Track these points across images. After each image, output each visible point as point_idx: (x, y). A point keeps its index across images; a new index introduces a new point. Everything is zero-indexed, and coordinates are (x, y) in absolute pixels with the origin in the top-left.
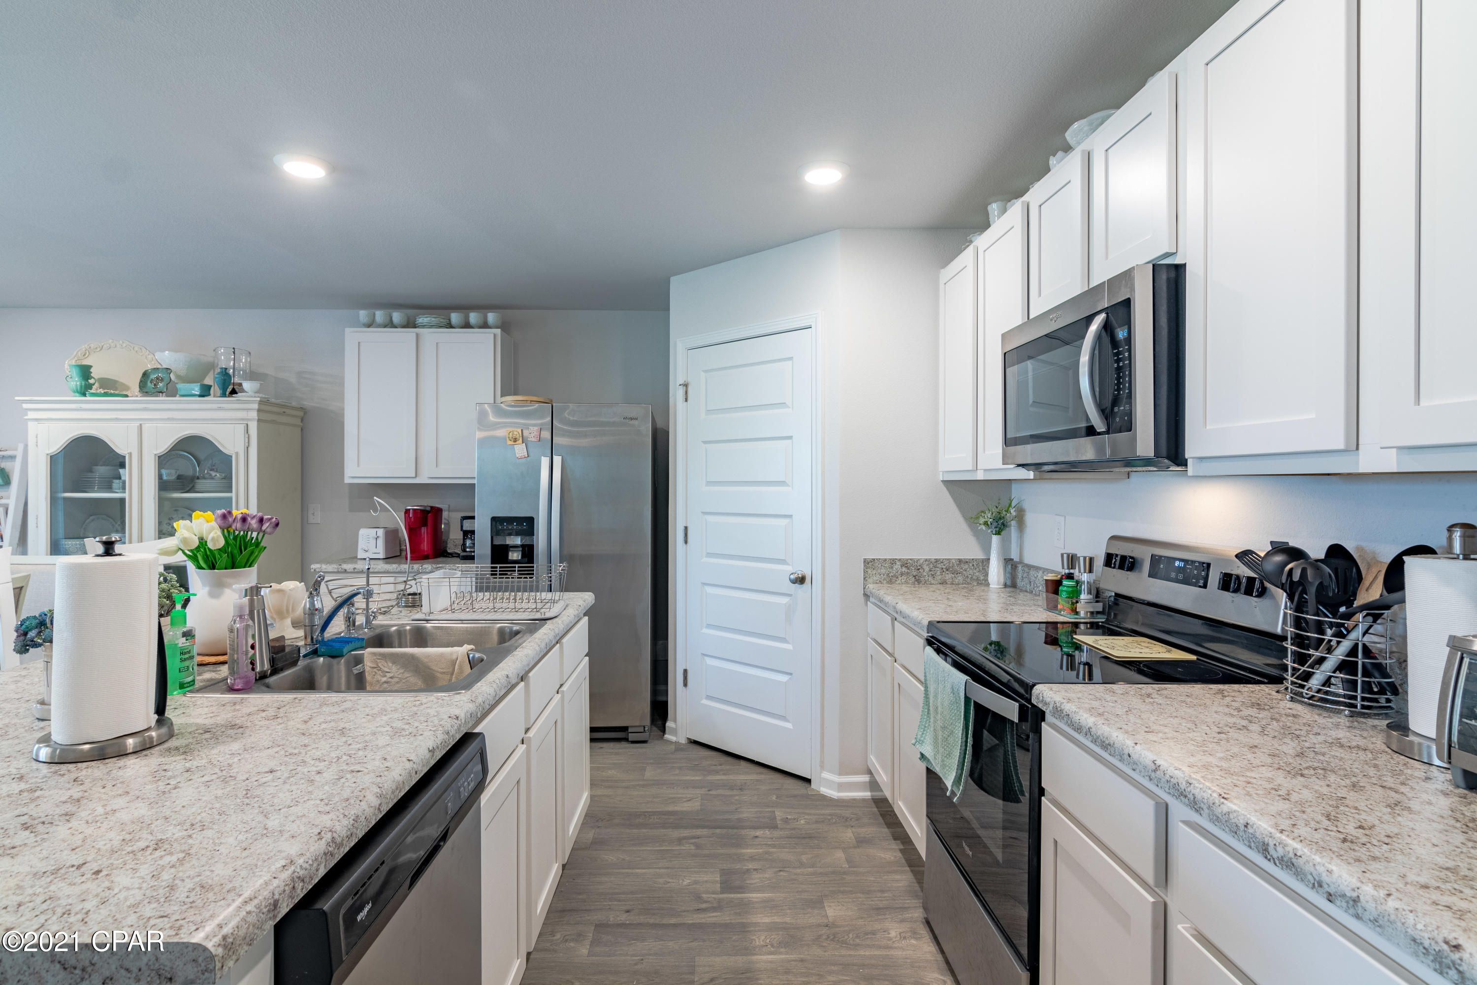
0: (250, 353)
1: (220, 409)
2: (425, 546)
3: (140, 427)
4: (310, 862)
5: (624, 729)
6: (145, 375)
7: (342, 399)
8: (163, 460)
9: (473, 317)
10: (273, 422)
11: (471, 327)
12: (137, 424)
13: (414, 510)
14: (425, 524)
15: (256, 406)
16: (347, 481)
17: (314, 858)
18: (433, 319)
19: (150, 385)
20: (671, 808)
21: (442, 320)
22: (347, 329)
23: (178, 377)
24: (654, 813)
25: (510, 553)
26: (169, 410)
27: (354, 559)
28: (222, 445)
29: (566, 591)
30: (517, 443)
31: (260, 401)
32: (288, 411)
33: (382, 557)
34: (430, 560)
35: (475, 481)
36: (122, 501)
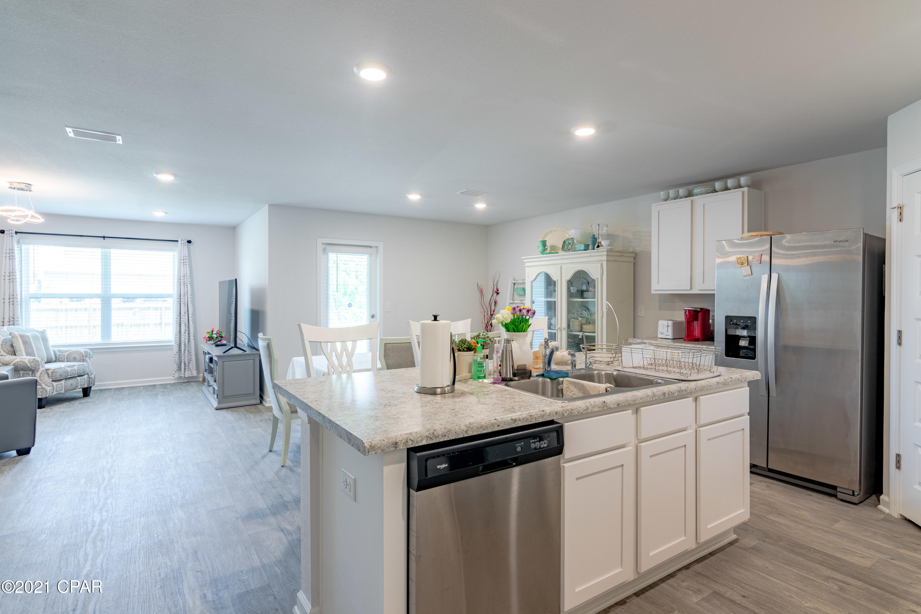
0: (607, 226)
1: (591, 256)
2: (697, 333)
3: (561, 267)
4: (418, 436)
5: (835, 488)
6: (564, 242)
7: (650, 245)
8: (570, 283)
9: (730, 182)
10: (616, 261)
11: (730, 189)
12: (560, 266)
13: (689, 310)
14: (697, 319)
15: (605, 253)
16: (653, 292)
17: (420, 436)
18: (703, 189)
19: (566, 247)
20: (838, 555)
21: (709, 189)
22: (653, 205)
23: (578, 242)
24: (820, 552)
25: (740, 341)
26: (571, 258)
27: (656, 338)
28: (592, 274)
29: (719, 366)
30: (744, 265)
31: (607, 250)
32: (625, 254)
33: (670, 338)
34: (700, 342)
35: (715, 292)
36: (555, 302)
